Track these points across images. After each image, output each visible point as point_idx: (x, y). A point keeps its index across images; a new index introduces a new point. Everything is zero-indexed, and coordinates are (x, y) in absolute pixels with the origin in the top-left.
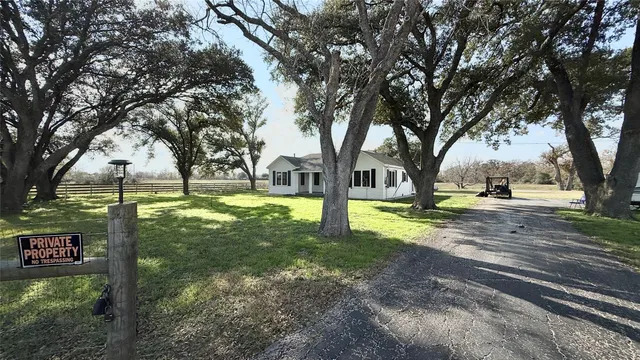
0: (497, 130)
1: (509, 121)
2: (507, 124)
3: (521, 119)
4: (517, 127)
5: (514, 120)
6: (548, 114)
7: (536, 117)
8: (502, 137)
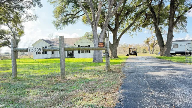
0: (133, 30)
1: (136, 27)
2: (136, 28)
3: (140, 26)
4: (139, 29)
5: (138, 26)
6: (148, 25)
7: (145, 25)
8: (135, 33)
